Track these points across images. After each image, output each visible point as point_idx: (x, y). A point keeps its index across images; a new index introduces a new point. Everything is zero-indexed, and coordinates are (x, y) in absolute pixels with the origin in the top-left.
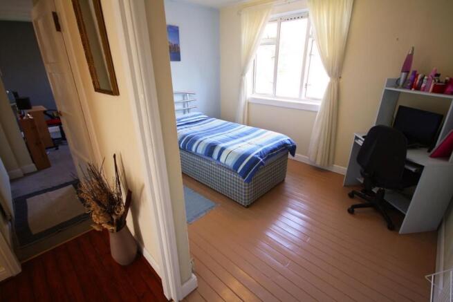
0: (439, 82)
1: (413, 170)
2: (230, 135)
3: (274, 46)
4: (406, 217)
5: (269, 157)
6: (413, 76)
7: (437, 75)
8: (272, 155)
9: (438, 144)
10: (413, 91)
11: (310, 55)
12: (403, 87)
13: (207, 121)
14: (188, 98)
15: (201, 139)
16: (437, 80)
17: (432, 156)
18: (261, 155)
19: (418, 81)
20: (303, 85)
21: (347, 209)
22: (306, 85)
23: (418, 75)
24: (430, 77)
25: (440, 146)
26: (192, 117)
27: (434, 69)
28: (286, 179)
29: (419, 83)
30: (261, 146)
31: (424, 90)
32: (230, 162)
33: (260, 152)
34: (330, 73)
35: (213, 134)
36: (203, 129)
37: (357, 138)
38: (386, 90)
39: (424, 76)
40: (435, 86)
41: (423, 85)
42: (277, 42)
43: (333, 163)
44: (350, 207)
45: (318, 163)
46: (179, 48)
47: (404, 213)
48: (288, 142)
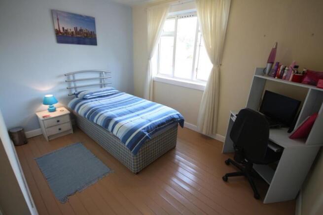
0: (297, 73)
1: (275, 150)
2: (130, 108)
3: (173, 38)
4: (270, 187)
5: (156, 131)
6: (276, 67)
7: (296, 67)
8: (159, 129)
9: (296, 128)
10: (276, 80)
11: (200, 46)
12: (269, 75)
13: (117, 95)
14: (104, 76)
15: (102, 112)
16: (296, 71)
17: (291, 137)
18: (148, 129)
19: (280, 71)
20: (194, 69)
21: (222, 176)
22: (197, 69)
23: (281, 66)
24: (290, 68)
25: (297, 130)
26: (104, 91)
27: (294, 61)
28: (177, 146)
29: (281, 73)
30: (150, 121)
31: (285, 79)
32: (120, 135)
33: (148, 127)
34: (213, 61)
35: (116, 107)
36: (110, 102)
37: (232, 116)
38: (255, 77)
39: (286, 67)
40: (294, 76)
41: (285, 75)
42: (174, 34)
43: (216, 132)
44: (224, 175)
45: (204, 133)
46: (95, 35)
47: (269, 183)
48: (176, 117)
